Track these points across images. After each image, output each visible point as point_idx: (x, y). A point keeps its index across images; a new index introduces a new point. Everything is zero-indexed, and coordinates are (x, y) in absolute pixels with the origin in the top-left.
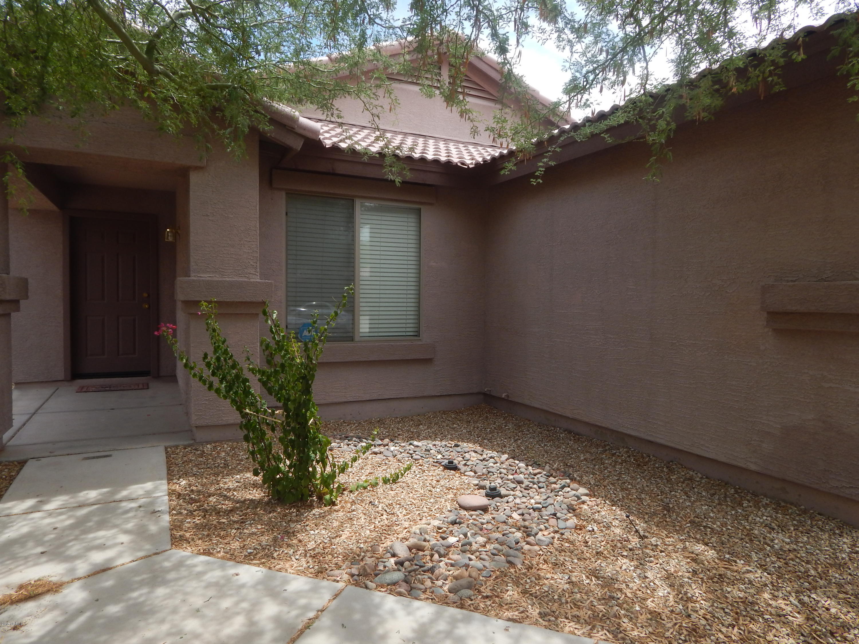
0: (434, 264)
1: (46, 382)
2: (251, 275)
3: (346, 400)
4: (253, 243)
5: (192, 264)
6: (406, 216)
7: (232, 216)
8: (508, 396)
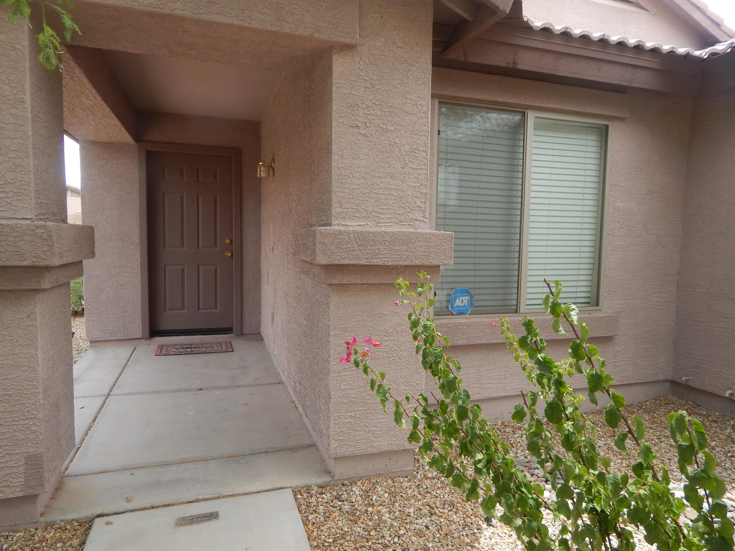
0: (622, 204)
1: (123, 340)
2: (417, 223)
3: (505, 394)
4: (420, 171)
5: (335, 205)
6: (584, 137)
7: (392, 128)
8: (731, 394)
